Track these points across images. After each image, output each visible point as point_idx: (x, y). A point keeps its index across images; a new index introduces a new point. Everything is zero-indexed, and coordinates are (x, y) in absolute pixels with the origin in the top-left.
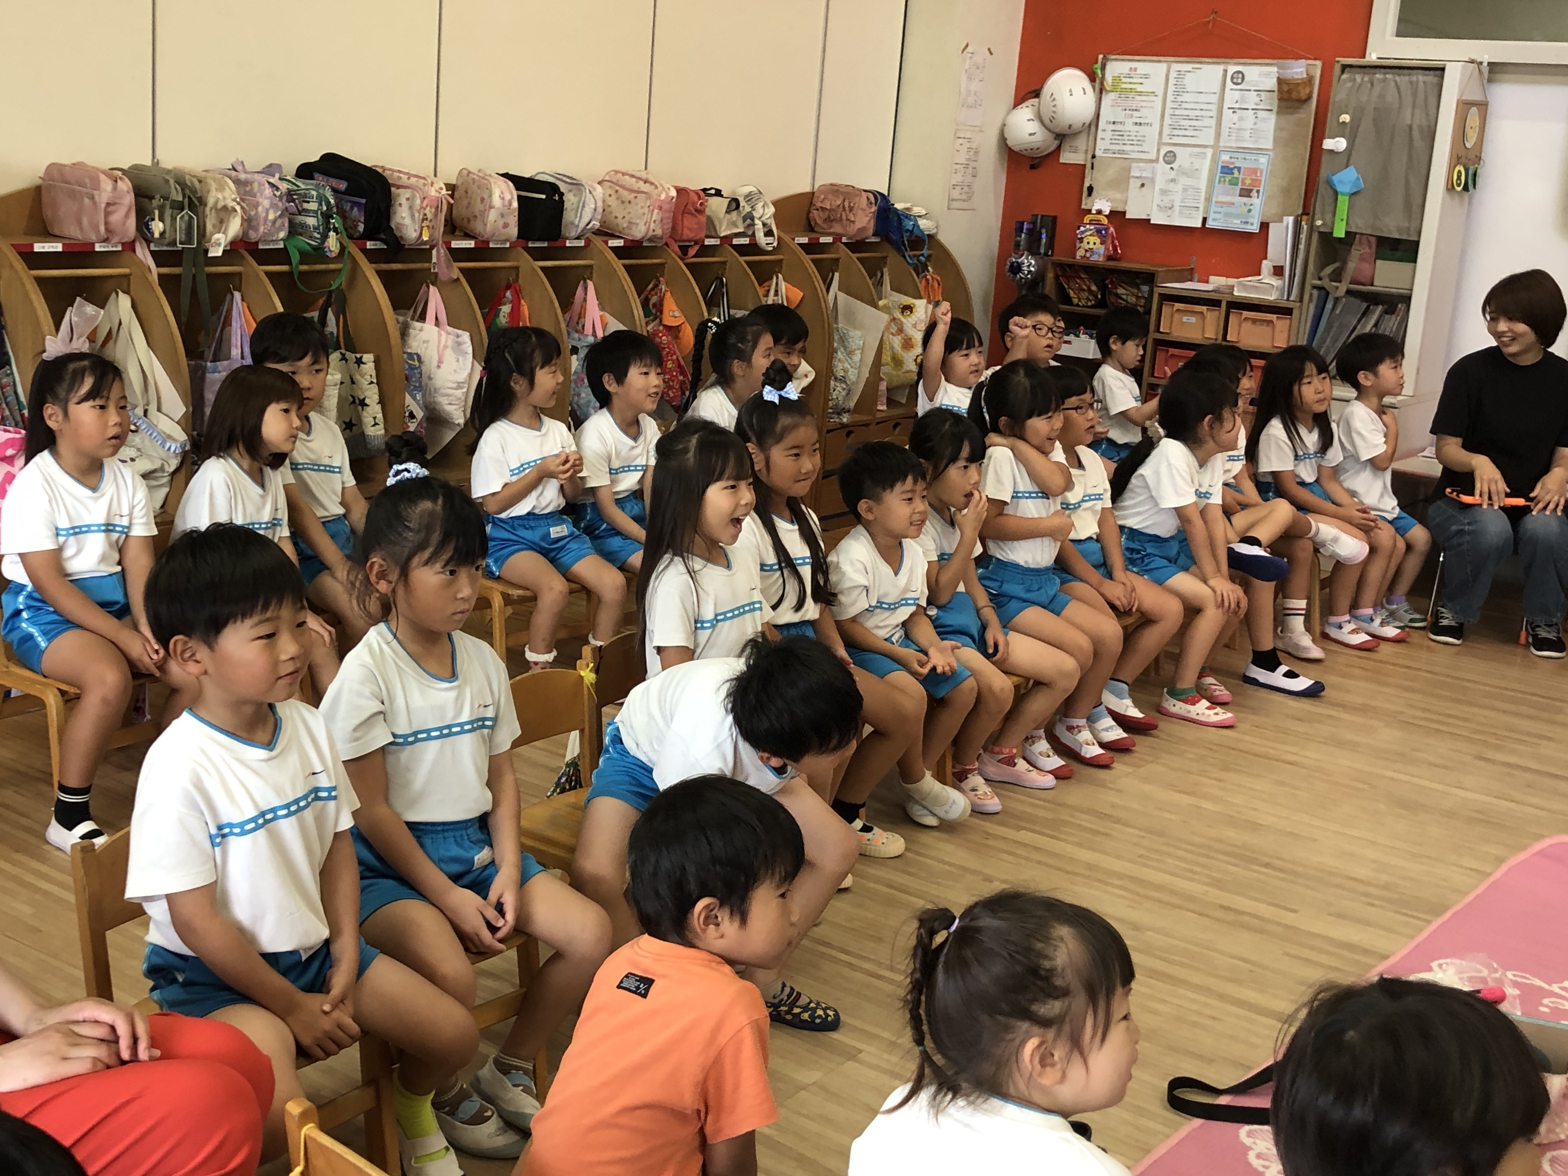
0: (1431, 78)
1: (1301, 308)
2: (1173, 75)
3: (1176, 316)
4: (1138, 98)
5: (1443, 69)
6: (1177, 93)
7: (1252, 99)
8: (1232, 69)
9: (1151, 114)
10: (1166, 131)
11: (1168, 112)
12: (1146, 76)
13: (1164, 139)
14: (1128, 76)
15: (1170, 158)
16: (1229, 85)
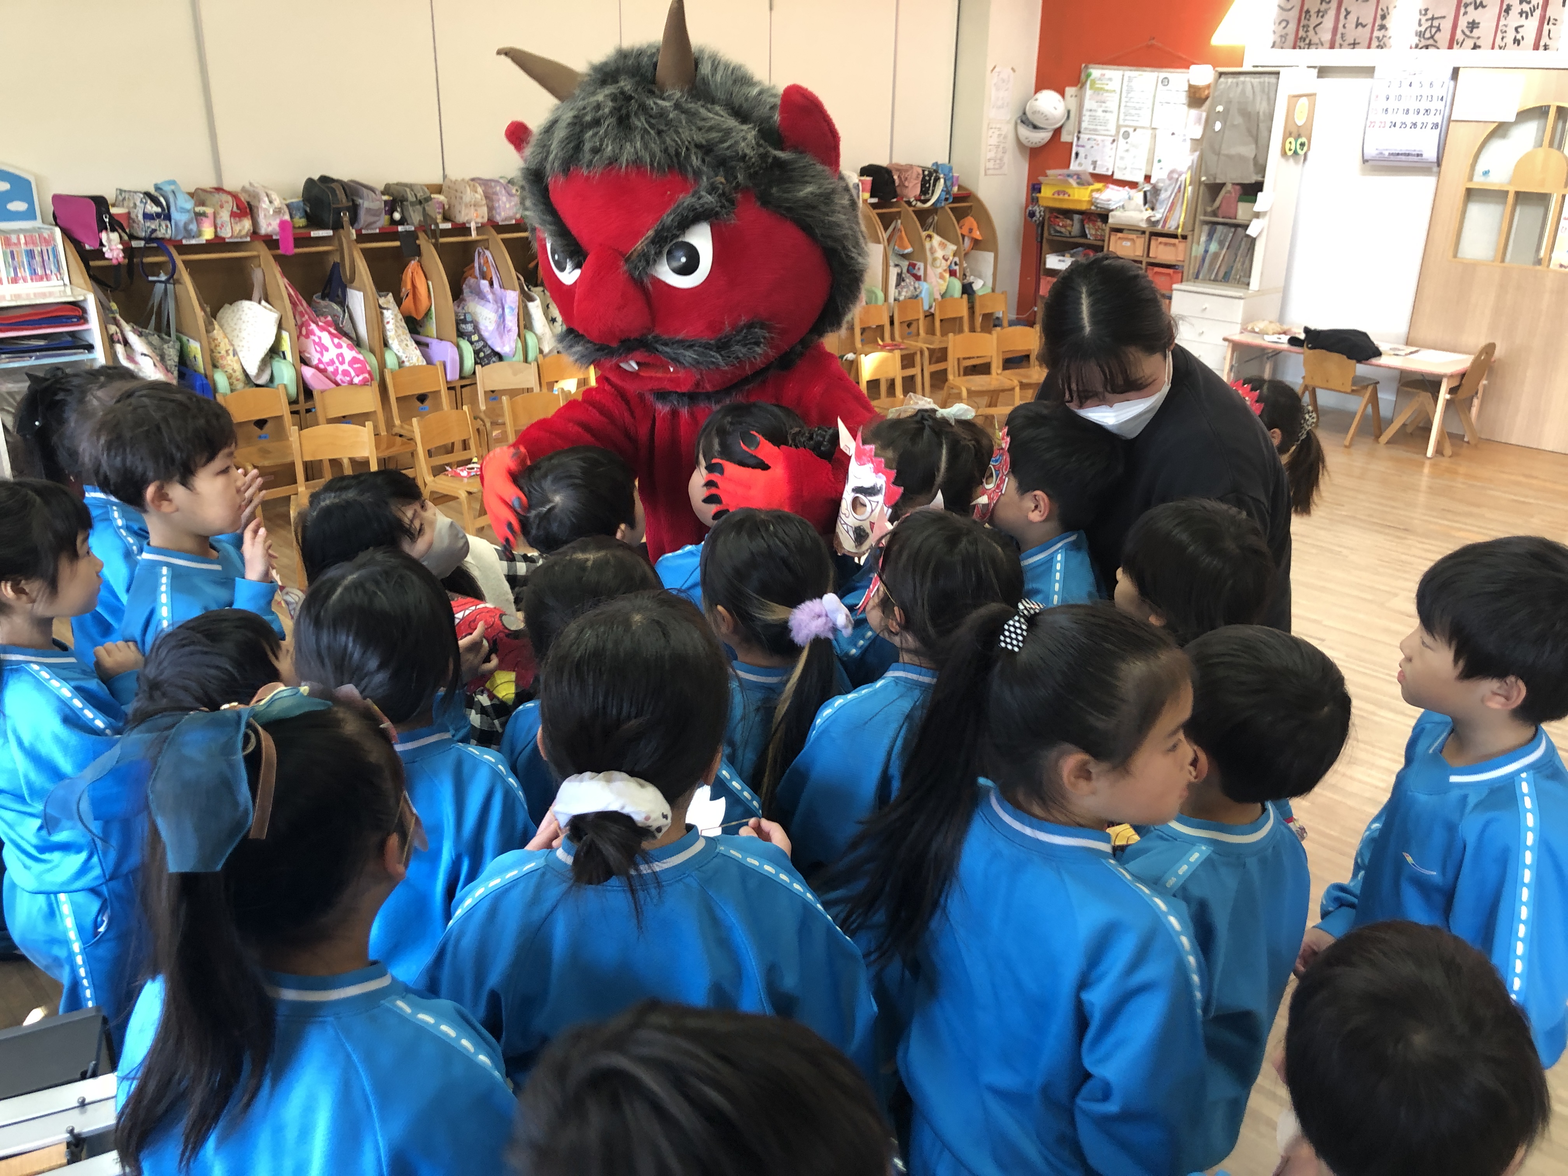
0: (1272, 79)
1: (1193, 235)
2: (1126, 78)
3: (1119, 242)
4: (1105, 94)
5: (1278, 73)
6: (1128, 92)
7: (1174, 97)
8: (1162, 75)
9: (1112, 104)
10: (1122, 116)
11: (1123, 104)
12: (1110, 79)
13: (1121, 122)
14: (1100, 79)
15: (1126, 135)
16: (1160, 87)
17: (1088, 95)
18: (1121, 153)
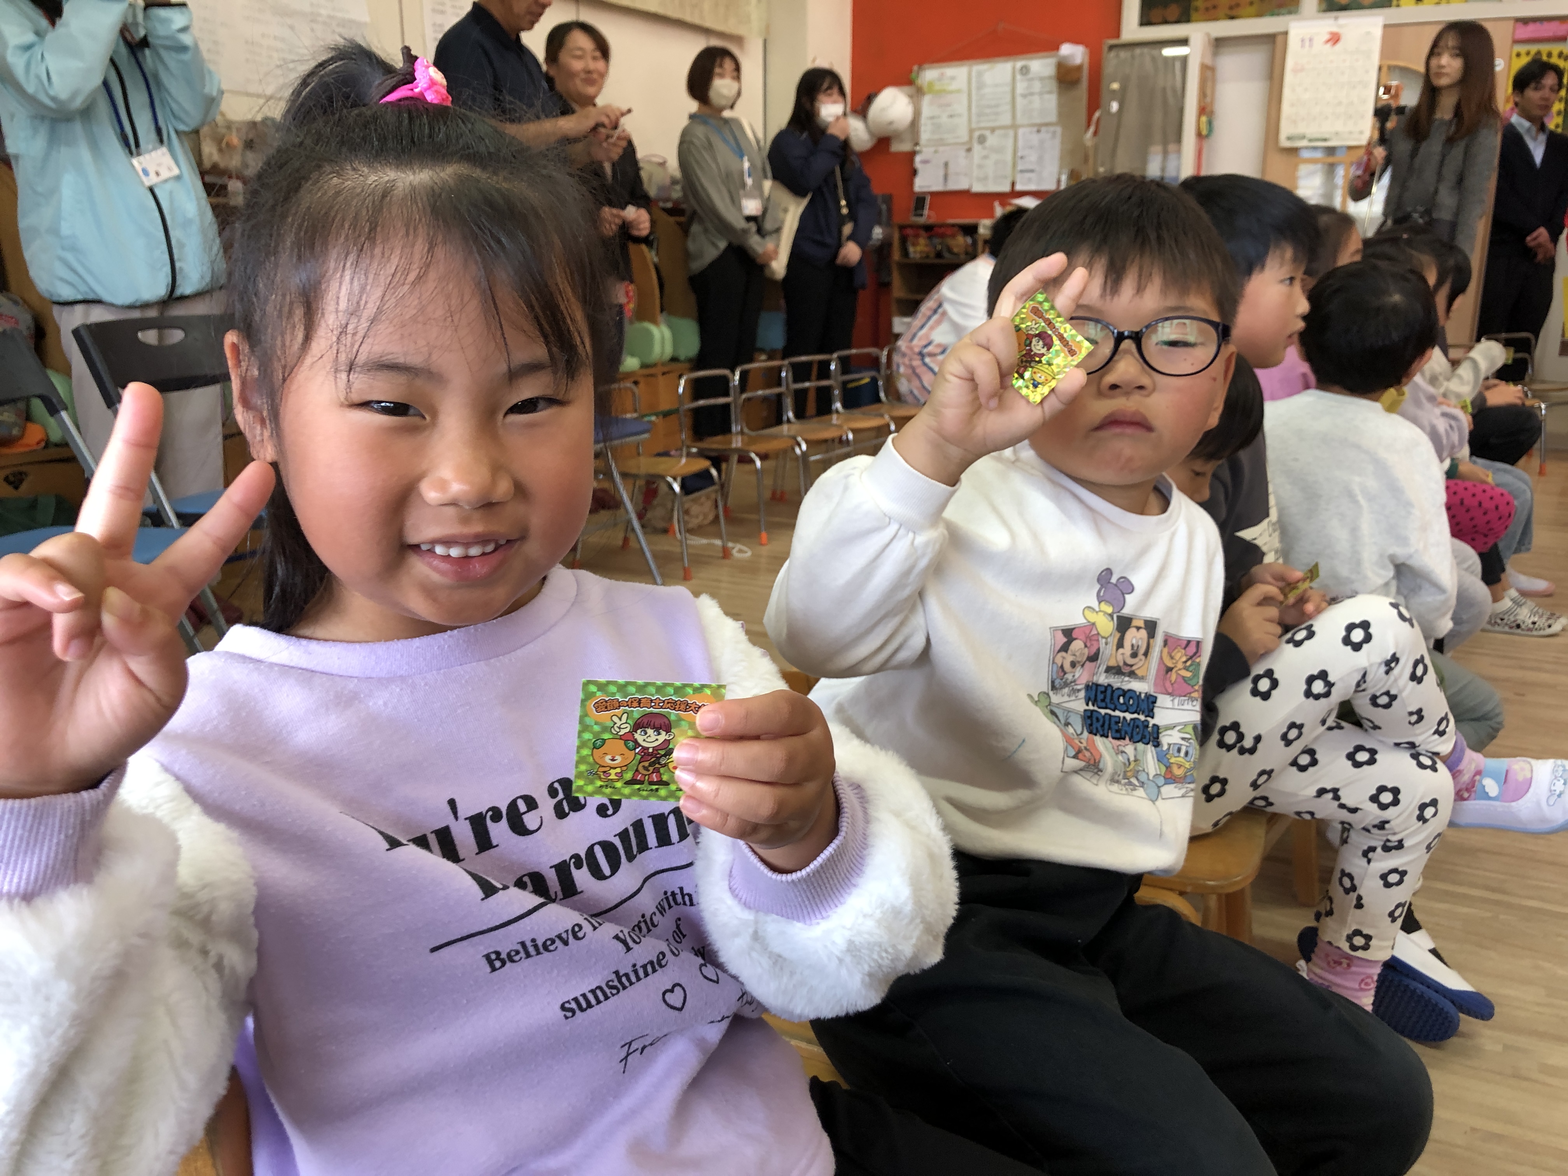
2: (974, 74)
4: (948, 96)
5: (1187, 40)
6: (979, 89)
8: (1019, 64)
9: (961, 107)
10: (974, 118)
11: (973, 103)
13: (974, 125)
14: (939, 80)
15: (982, 140)
16: (1018, 77)
17: (926, 101)
18: (976, 161)
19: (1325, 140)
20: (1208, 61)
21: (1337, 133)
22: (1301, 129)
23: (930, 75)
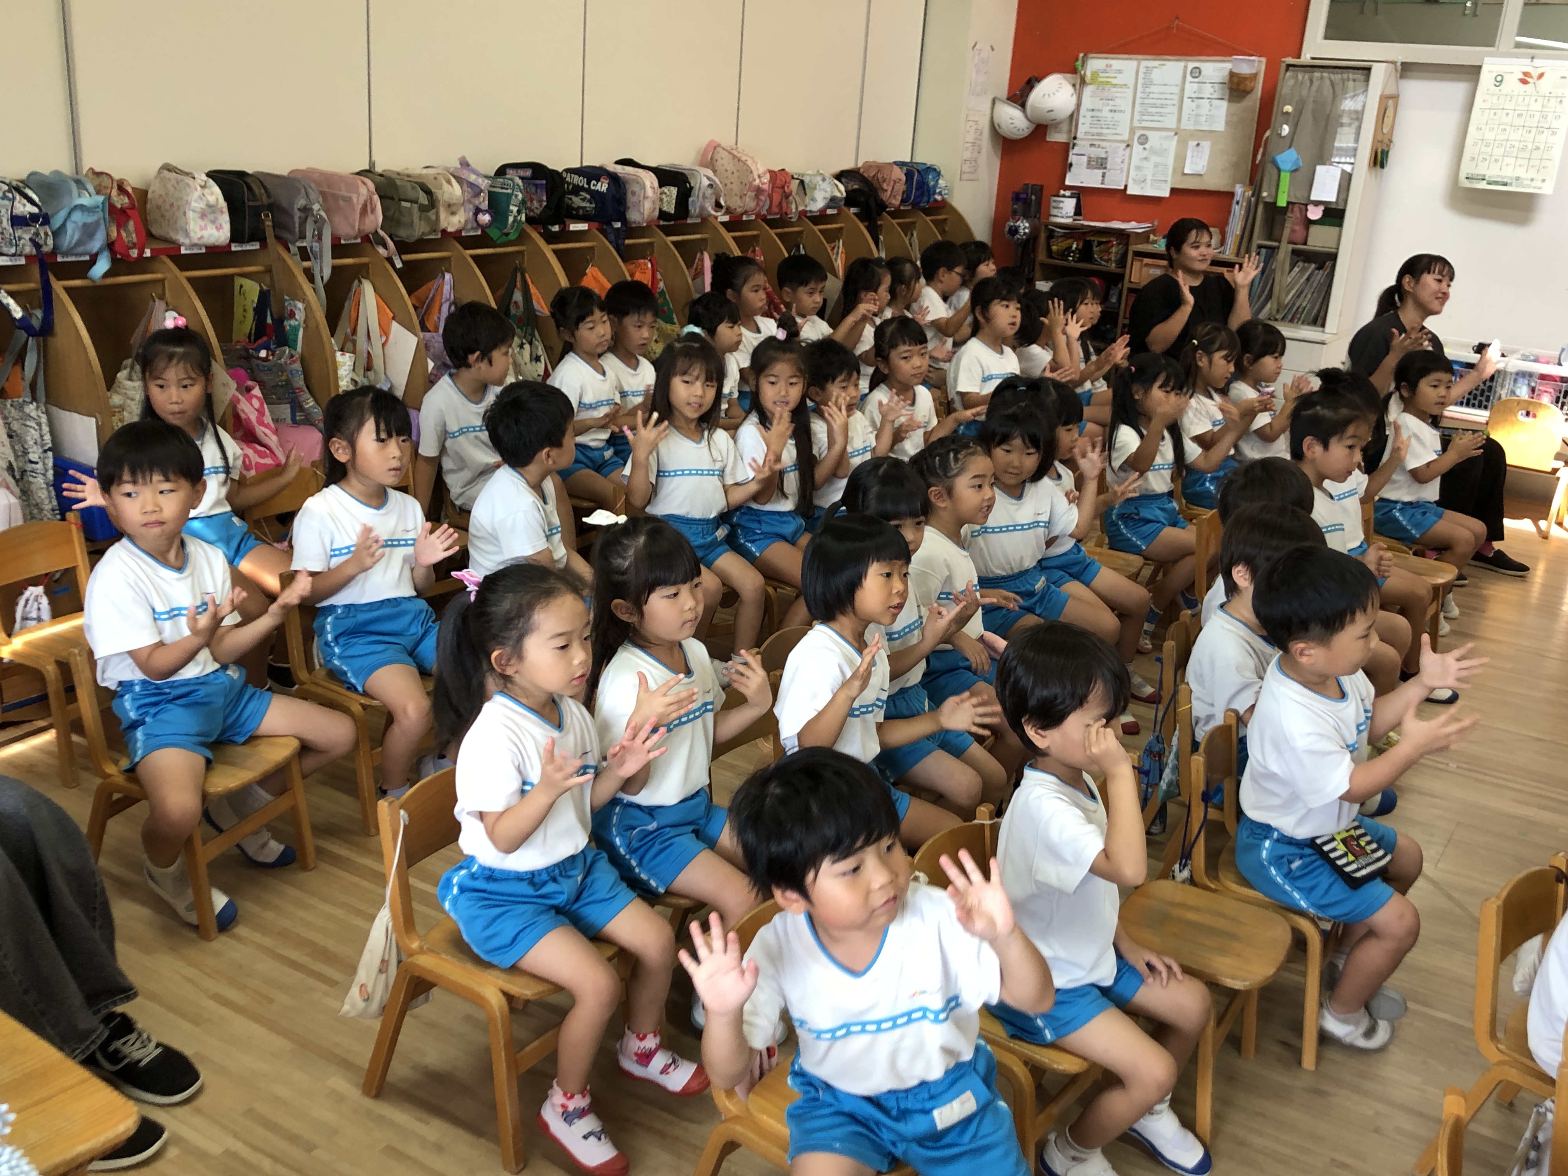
0: (1359, 76)
2: (1142, 70)
3: (1145, 269)
4: (1113, 90)
5: (1369, 69)
6: (1145, 86)
7: (1208, 91)
8: (1191, 65)
9: (1124, 101)
10: (1137, 117)
11: (1138, 101)
12: (1120, 71)
13: (1136, 124)
14: (1105, 71)
15: (1143, 140)
16: (1189, 78)
17: (1088, 91)
18: (1135, 161)
19: (1505, 184)
20: (1391, 91)
21: (1518, 179)
22: (1481, 170)
23: (1095, 64)
